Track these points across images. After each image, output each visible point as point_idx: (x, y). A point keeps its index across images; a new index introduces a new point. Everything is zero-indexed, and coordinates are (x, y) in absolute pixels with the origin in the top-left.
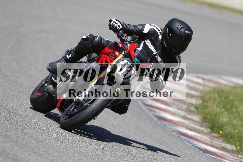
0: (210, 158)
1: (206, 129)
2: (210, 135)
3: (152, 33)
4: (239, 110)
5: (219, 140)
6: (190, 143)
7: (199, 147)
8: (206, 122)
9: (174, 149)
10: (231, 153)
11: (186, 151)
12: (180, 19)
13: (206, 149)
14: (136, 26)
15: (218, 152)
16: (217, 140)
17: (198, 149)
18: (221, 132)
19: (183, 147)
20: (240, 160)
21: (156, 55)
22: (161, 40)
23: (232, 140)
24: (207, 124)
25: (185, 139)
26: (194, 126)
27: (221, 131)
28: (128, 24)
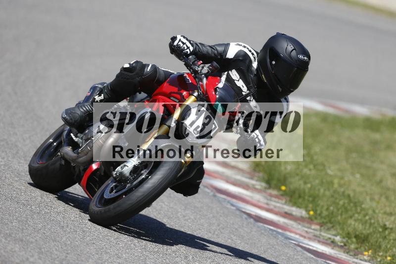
0: (265, 230)
1: (258, 183)
2: (265, 192)
3: (241, 58)
4: (312, 152)
5: (280, 201)
6: (232, 205)
7: (248, 212)
8: (259, 172)
9: (207, 215)
10: (299, 222)
11: (225, 219)
12: (288, 34)
13: (259, 216)
14: (214, 46)
15: (279, 221)
16: (277, 200)
17: (245, 216)
18: (283, 188)
19: (222, 212)
20: (314, 233)
21: (247, 95)
22: (257, 69)
23: (300, 200)
24: (261, 174)
25: (225, 199)
26: (239, 177)
27: (283, 185)
28: (200, 44)
